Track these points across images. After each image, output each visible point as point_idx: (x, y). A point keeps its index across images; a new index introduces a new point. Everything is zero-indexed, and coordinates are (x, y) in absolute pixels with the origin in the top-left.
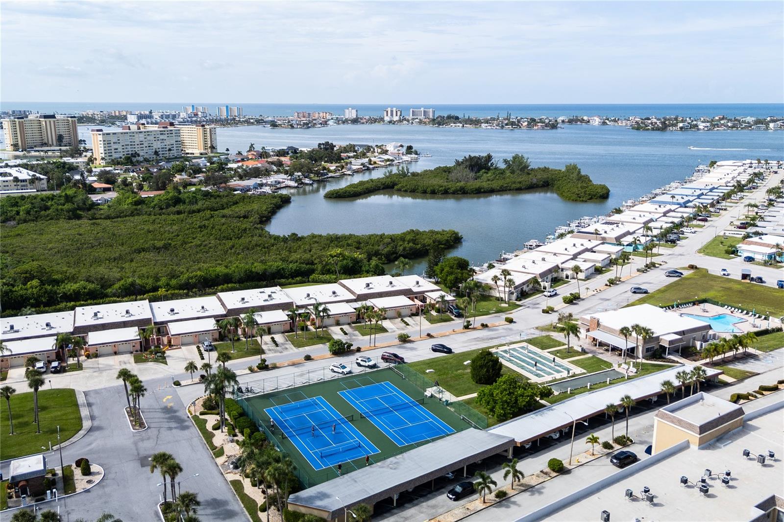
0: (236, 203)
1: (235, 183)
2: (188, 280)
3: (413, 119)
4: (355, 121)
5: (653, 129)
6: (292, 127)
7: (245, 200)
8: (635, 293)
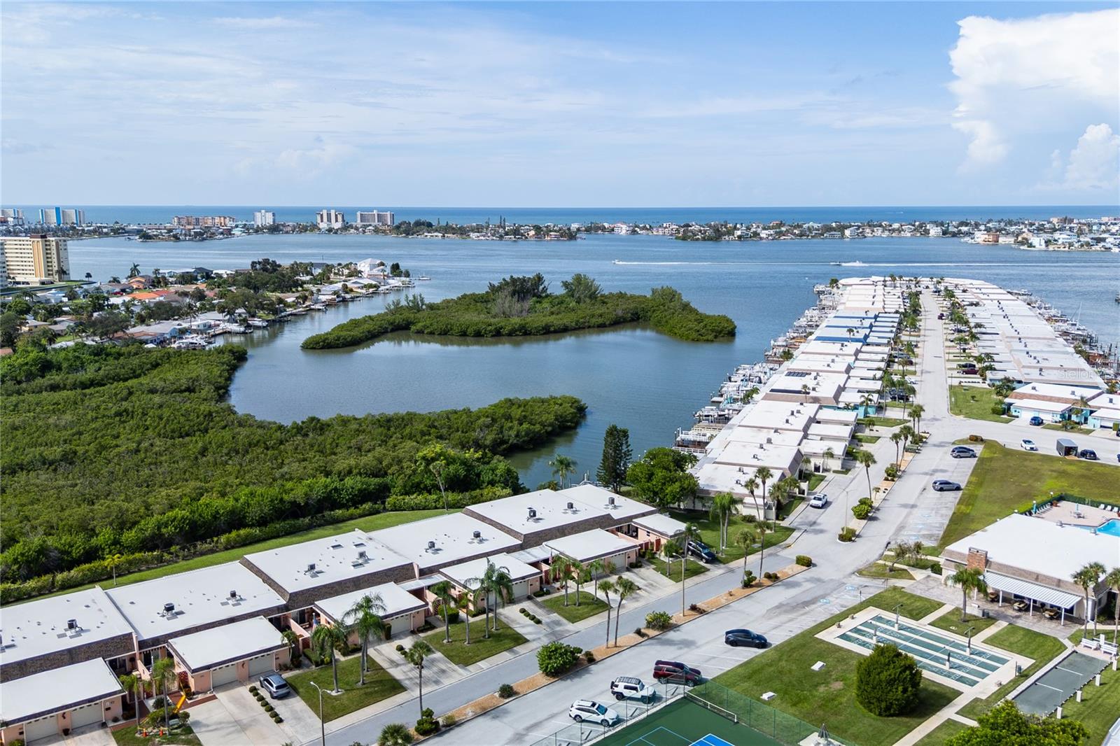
0: (156, 365)
1: (137, 330)
2: (159, 528)
3: (365, 227)
4: (274, 229)
6: (176, 238)
7: (173, 360)
8: (941, 490)
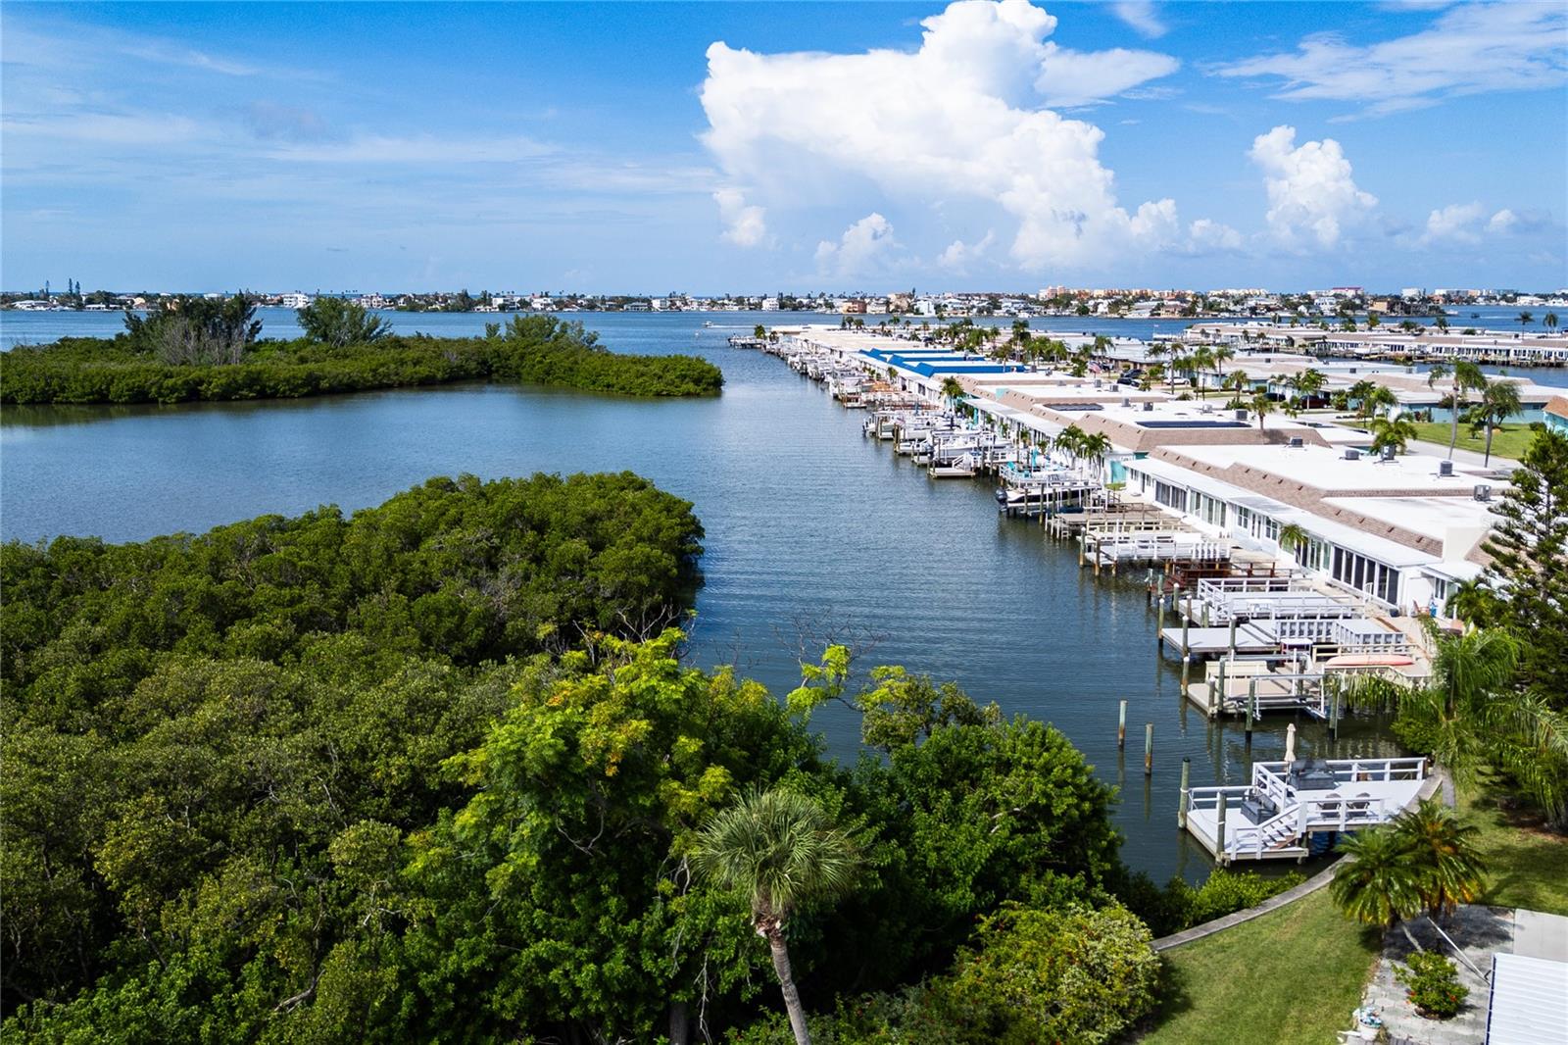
5: (446, 309)
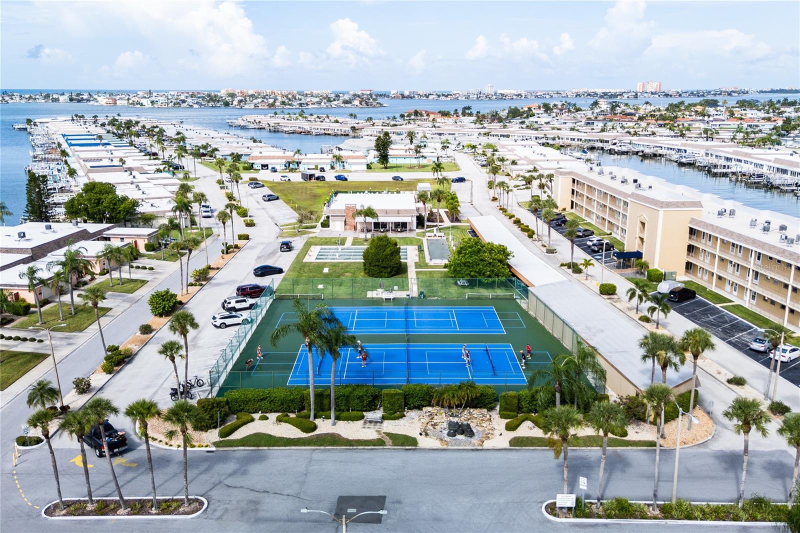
8: (269, 200)
